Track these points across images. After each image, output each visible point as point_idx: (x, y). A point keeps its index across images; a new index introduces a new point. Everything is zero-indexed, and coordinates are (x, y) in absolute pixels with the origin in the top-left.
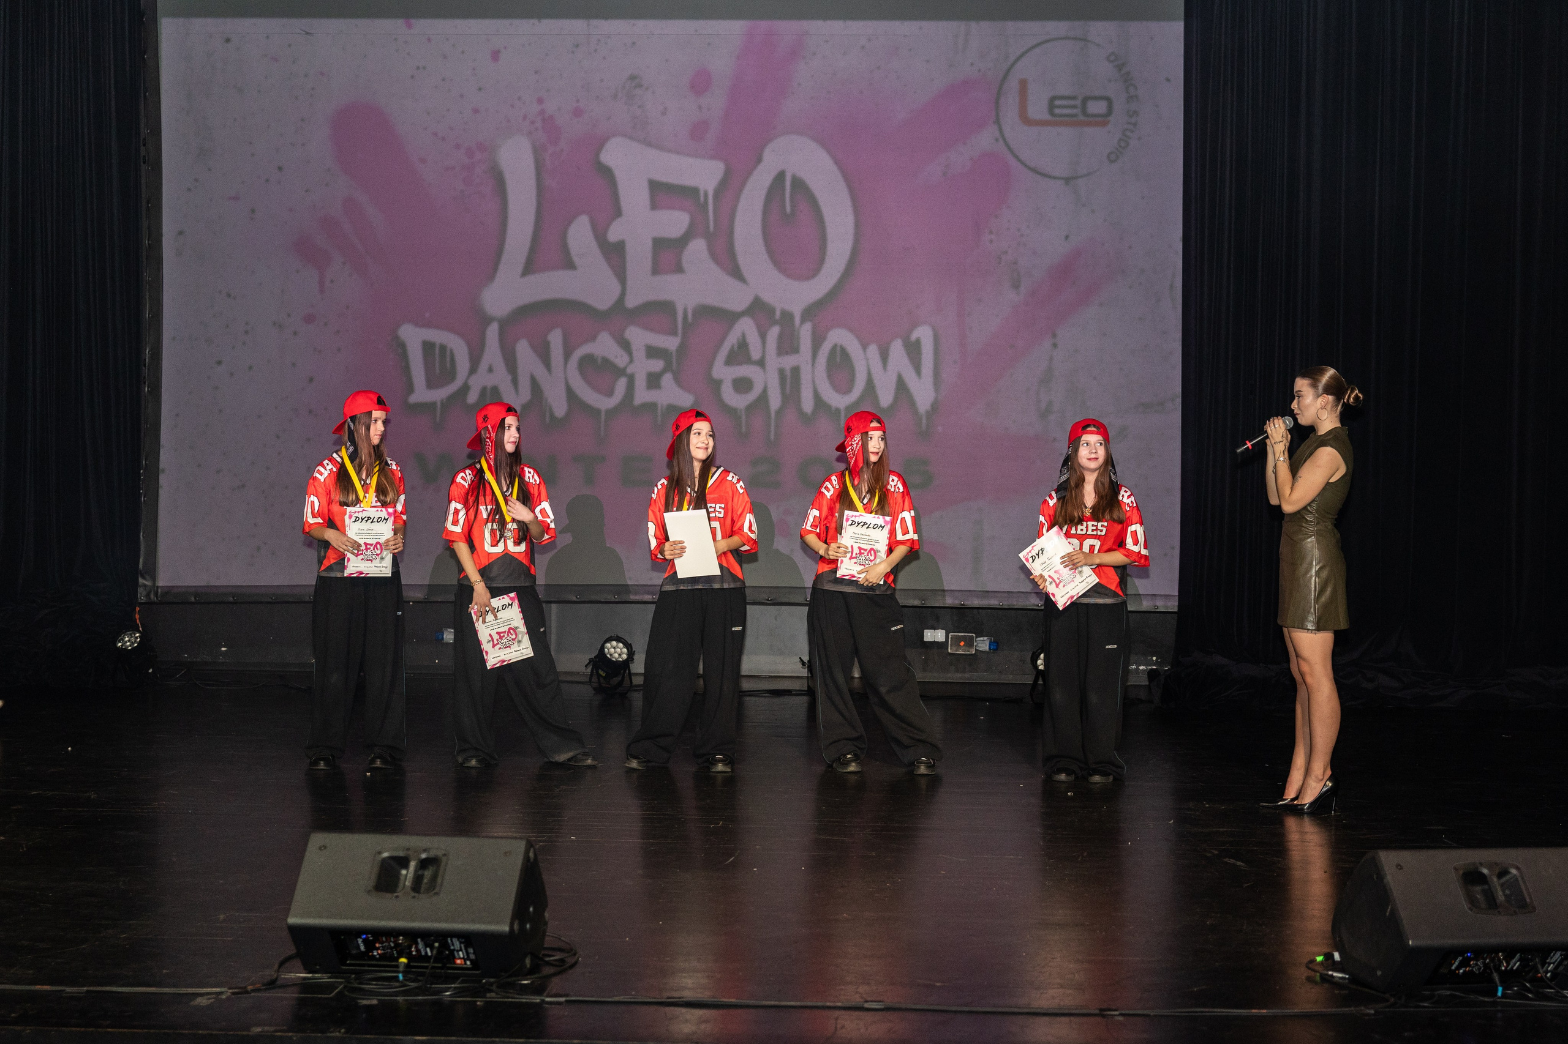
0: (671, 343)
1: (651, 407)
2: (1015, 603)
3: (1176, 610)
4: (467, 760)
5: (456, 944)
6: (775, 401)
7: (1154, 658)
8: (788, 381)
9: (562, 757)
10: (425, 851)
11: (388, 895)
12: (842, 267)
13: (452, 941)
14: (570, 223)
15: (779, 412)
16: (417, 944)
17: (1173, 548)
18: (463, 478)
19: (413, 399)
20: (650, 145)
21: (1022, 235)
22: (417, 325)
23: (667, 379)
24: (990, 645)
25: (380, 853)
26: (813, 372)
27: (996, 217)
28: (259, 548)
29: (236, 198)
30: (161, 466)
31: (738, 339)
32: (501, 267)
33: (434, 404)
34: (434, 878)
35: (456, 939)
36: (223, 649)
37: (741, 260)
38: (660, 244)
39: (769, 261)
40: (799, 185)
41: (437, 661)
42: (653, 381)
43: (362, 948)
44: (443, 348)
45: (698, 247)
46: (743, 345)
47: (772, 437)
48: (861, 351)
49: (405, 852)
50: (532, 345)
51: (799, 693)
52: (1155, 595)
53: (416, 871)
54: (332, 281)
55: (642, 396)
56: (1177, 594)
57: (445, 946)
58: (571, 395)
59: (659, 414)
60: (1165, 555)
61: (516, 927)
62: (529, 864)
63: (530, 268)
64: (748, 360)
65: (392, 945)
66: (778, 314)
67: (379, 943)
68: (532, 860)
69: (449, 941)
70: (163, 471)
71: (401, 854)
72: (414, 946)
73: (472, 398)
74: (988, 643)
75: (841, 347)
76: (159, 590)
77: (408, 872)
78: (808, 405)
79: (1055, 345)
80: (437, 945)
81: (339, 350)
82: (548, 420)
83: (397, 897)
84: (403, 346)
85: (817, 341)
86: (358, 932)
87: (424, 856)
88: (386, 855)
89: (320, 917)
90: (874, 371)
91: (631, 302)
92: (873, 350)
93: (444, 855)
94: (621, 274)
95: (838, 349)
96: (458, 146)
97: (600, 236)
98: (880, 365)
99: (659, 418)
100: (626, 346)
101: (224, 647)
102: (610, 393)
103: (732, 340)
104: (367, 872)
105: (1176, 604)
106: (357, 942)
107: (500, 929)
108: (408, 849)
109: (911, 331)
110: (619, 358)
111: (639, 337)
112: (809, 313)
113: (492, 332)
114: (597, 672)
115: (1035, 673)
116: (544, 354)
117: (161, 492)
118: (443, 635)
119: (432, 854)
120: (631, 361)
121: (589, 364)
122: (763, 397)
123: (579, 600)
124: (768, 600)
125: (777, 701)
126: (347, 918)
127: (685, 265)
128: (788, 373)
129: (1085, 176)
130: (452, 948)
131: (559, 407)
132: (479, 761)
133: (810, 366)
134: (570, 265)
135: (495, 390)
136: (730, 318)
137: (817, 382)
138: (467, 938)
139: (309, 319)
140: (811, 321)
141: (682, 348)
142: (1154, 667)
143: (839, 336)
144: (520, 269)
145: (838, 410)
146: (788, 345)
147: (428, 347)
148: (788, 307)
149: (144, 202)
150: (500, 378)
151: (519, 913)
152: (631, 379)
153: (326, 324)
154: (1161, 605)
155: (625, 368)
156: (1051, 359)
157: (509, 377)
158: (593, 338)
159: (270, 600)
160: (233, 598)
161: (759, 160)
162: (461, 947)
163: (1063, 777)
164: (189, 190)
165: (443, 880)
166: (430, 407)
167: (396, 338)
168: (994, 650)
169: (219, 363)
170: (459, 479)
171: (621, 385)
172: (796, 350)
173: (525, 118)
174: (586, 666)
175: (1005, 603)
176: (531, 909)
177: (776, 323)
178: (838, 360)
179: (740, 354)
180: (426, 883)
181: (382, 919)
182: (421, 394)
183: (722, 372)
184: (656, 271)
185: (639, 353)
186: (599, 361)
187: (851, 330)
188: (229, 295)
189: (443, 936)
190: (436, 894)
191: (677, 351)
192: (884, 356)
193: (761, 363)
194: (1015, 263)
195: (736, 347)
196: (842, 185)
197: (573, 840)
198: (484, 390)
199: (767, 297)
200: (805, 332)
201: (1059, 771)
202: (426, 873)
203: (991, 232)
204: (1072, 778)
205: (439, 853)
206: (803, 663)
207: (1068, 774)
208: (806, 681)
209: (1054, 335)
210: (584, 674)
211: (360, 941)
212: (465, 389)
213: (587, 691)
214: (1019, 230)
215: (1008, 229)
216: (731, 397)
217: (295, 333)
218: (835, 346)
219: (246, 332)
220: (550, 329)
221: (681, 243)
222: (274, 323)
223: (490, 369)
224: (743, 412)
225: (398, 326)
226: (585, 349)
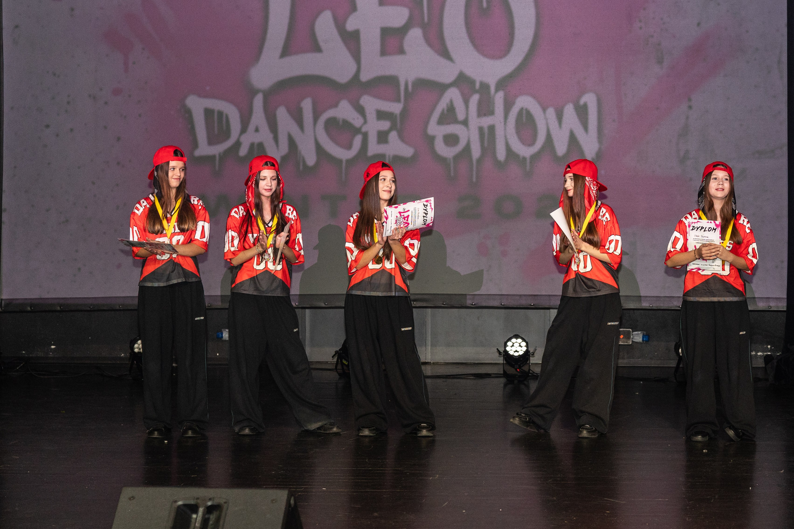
1: (381, 156)
2: (662, 305)
3: (785, 309)
4: (242, 429)
6: (476, 152)
7: (769, 347)
8: (486, 138)
9: (313, 426)
12: (526, 47)
14: (318, 15)
15: (479, 161)
17: (782, 262)
18: (235, 212)
19: (199, 153)
21: (664, 23)
22: (200, 96)
23: (393, 136)
24: (643, 338)
26: (505, 129)
27: (644, 9)
28: (79, 269)
30: (4, 206)
31: (447, 105)
32: (265, 50)
33: (214, 156)
34: (218, 520)
36: (53, 347)
37: (450, 44)
38: (386, 32)
39: (470, 44)
41: (218, 354)
42: (383, 137)
44: (220, 113)
45: (415, 34)
46: (451, 109)
47: (474, 180)
48: (542, 113)
49: (195, 501)
50: (289, 111)
51: (497, 376)
52: (769, 298)
54: (134, 63)
55: (374, 148)
56: (785, 296)
58: (319, 149)
60: (777, 267)
63: (286, 52)
64: (455, 121)
66: (478, 85)
68: (292, 506)
70: (5, 210)
71: (192, 502)
73: (243, 151)
74: (641, 336)
75: (526, 109)
76: (3, 302)
78: (501, 155)
79: (690, 107)
81: (140, 115)
82: (301, 167)
84: (189, 112)
85: (508, 106)
90: (551, 127)
91: (365, 77)
92: (551, 112)
94: (356, 55)
95: (524, 112)
97: (340, 26)
98: (556, 123)
100: (361, 110)
101: (53, 345)
102: (349, 147)
103: (442, 105)
105: (785, 304)
108: (198, 499)
109: (580, 97)
110: (356, 120)
112: (502, 84)
113: (258, 102)
114: (341, 361)
115: (678, 359)
116: (297, 117)
117: (4, 226)
118: (222, 334)
119: (216, 502)
120: (365, 122)
121: (331, 124)
122: (467, 149)
123: (327, 306)
124: (472, 305)
125: (481, 382)
127: (406, 47)
128: (486, 131)
131: (311, 160)
132: (251, 430)
133: (503, 124)
134: (317, 49)
135: (261, 145)
136: (442, 88)
137: (508, 137)
139: (117, 92)
140: (503, 90)
141: (404, 112)
142: (769, 353)
143: (525, 102)
144: (278, 52)
145: (524, 159)
146: (485, 109)
147: (208, 112)
148: (486, 80)
150: (265, 137)
152: (365, 136)
153: (130, 96)
154: (774, 306)
155: (361, 128)
156: (687, 118)
157: (271, 136)
158: (336, 105)
159: (89, 309)
160: (60, 307)
163: (699, 438)
165: (224, 522)
166: (210, 159)
167: (184, 106)
168: (646, 341)
169: (47, 126)
170: (233, 213)
171: (358, 141)
172: (491, 113)
174: (333, 357)
175: (655, 305)
178: (524, 119)
179: (449, 116)
182: (204, 149)
183: (435, 129)
184: (384, 52)
185: (371, 115)
186: (341, 123)
187: (534, 97)
188: (55, 75)
191: (401, 114)
192: (560, 117)
193: (465, 123)
194: (659, 44)
195: (445, 112)
197: (324, 491)
198: (252, 145)
199: (469, 72)
200: (499, 99)
201: (697, 434)
203: (640, 21)
204: (707, 438)
205: (222, 501)
206: (500, 353)
207: (703, 436)
208: (502, 367)
209: (690, 100)
210: (331, 363)
212: (238, 144)
213: (334, 376)
214: (662, 19)
215: (654, 18)
216: (441, 148)
217: (106, 103)
218: (522, 109)
219: (68, 103)
220: (303, 99)
221: (402, 31)
222: (90, 96)
223: (257, 130)
224: (452, 160)
225: (185, 97)
226: (330, 113)
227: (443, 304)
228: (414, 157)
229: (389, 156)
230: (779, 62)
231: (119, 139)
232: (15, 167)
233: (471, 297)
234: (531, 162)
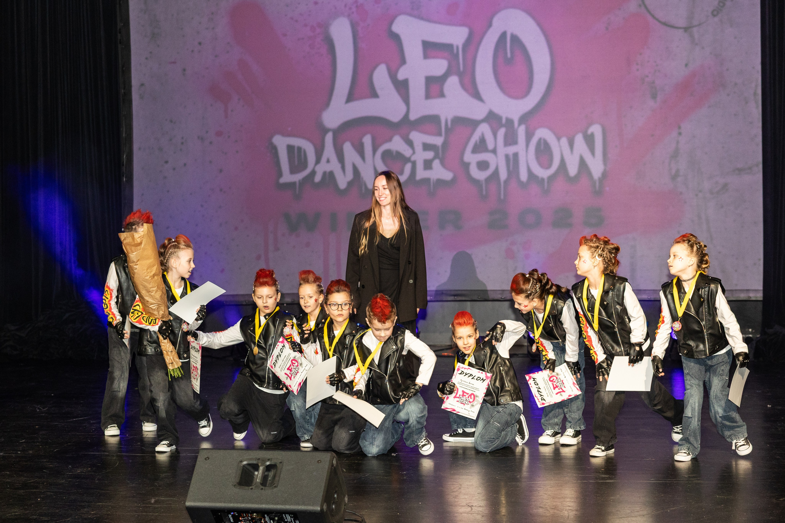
0: (438, 141)
1: (426, 181)
3: (761, 299)
5: (288, 518)
6: (503, 175)
7: (750, 330)
8: (511, 162)
10: (269, 460)
11: (247, 488)
12: (543, 89)
13: (285, 516)
14: (375, 68)
15: (506, 182)
16: (265, 518)
17: (759, 260)
19: (282, 180)
20: (422, 18)
21: (657, 65)
22: (283, 136)
23: (436, 164)
25: (241, 461)
26: (527, 156)
27: (641, 54)
29: (174, 63)
31: (479, 138)
32: (334, 98)
33: (294, 184)
34: (274, 477)
35: (288, 515)
37: (481, 88)
38: (429, 80)
39: (498, 88)
40: (515, 39)
42: (428, 165)
43: (232, 521)
44: (299, 149)
45: (453, 81)
46: (483, 140)
47: (502, 197)
48: (556, 142)
50: (353, 145)
51: (523, 356)
52: (749, 290)
53: (263, 473)
54: (232, 111)
55: (421, 174)
56: (761, 288)
57: (281, 519)
59: (432, 184)
60: (754, 265)
61: (325, 507)
62: (333, 468)
63: (350, 98)
64: (486, 150)
65: (250, 518)
66: (504, 121)
67: (242, 518)
68: (335, 465)
69: (284, 516)
72: (263, 519)
73: (318, 178)
75: (544, 139)
77: (258, 474)
78: (524, 176)
79: (680, 134)
80: (276, 518)
81: (237, 152)
82: (363, 191)
83: (252, 489)
84: (275, 148)
85: (529, 136)
86: (229, 511)
87: (268, 463)
88: (245, 463)
89: (205, 501)
90: (565, 154)
91: (413, 117)
92: (564, 141)
93: (281, 463)
94: (406, 99)
95: (542, 141)
96: (306, 25)
97: (393, 76)
98: (569, 150)
99: (432, 187)
100: (410, 143)
103: (476, 137)
104: (234, 475)
105: (762, 295)
106: (229, 516)
107: (315, 508)
109: (588, 128)
110: (406, 151)
111: (417, 137)
112: (523, 119)
113: (329, 138)
116: (360, 150)
120: (414, 153)
121: (387, 155)
122: (496, 173)
126: (221, 502)
127: (446, 92)
128: (511, 157)
129: (696, 26)
130: (286, 520)
133: (525, 151)
134: (374, 94)
135: (331, 174)
136: (473, 124)
137: (530, 162)
138: (295, 514)
139: (219, 134)
140: (525, 124)
141: (445, 144)
143: (543, 133)
144: (344, 99)
145: (543, 179)
146: (511, 140)
147: (290, 148)
148: (510, 116)
149: (120, 66)
150: (334, 166)
151: (328, 498)
152: (414, 164)
153: (229, 137)
154: (753, 296)
155: (410, 157)
156: (678, 142)
157: (339, 166)
158: (390, 140)
161: (490, 25)
162: (291, 520)
164: (147, 59)
165: (279, 478)
166: (292, 185)
167: (271, 144)
169: (167, 162)
172: (515, 143)
173: (345, 6)
176: (336, 496)
177: (501, 126)
178: (542, 147)
179: (480, 147)
180: (270, 480)
181: (243, 502)
182: (287, 177)
183: (470, 157)
184: (428, 96)
185: (418, 147)
186: (394, 154)
187: (551, 129)
188: (171, 121)
189: (280, 514)
190: (275, 487)
191: (442, 146)
192: (571, 144)
193: (494, 151)
194: (653, 83)
195: (478, 142)
196: (542, 39)
198: (325, 173)
199: (496, 110)
200: (521, 131)
202: (270, 474)
203: (637, 64)
205: (278, 462)
208: (526, 348)
209: (679, 128)
211: (230, 516)
212: (313, 173)
214: (655, 62)
215: (648, 61)
216: (475, 173)
217: (211, 143)
218: (540, 139)
219: (182, 143)
220: (364, 135)
221: (442, 79)
222: (199, 137)
223: (328, 161)
224: (484, 182)
225: (272, 137)
226: (386, 147)
227: (478, 298)
228: (454, 180)
229: (433, 180)
230: (755, 94)
231: (221, 171)
232: (143, 195)
233: (500, 292)
234: (548, 182)
